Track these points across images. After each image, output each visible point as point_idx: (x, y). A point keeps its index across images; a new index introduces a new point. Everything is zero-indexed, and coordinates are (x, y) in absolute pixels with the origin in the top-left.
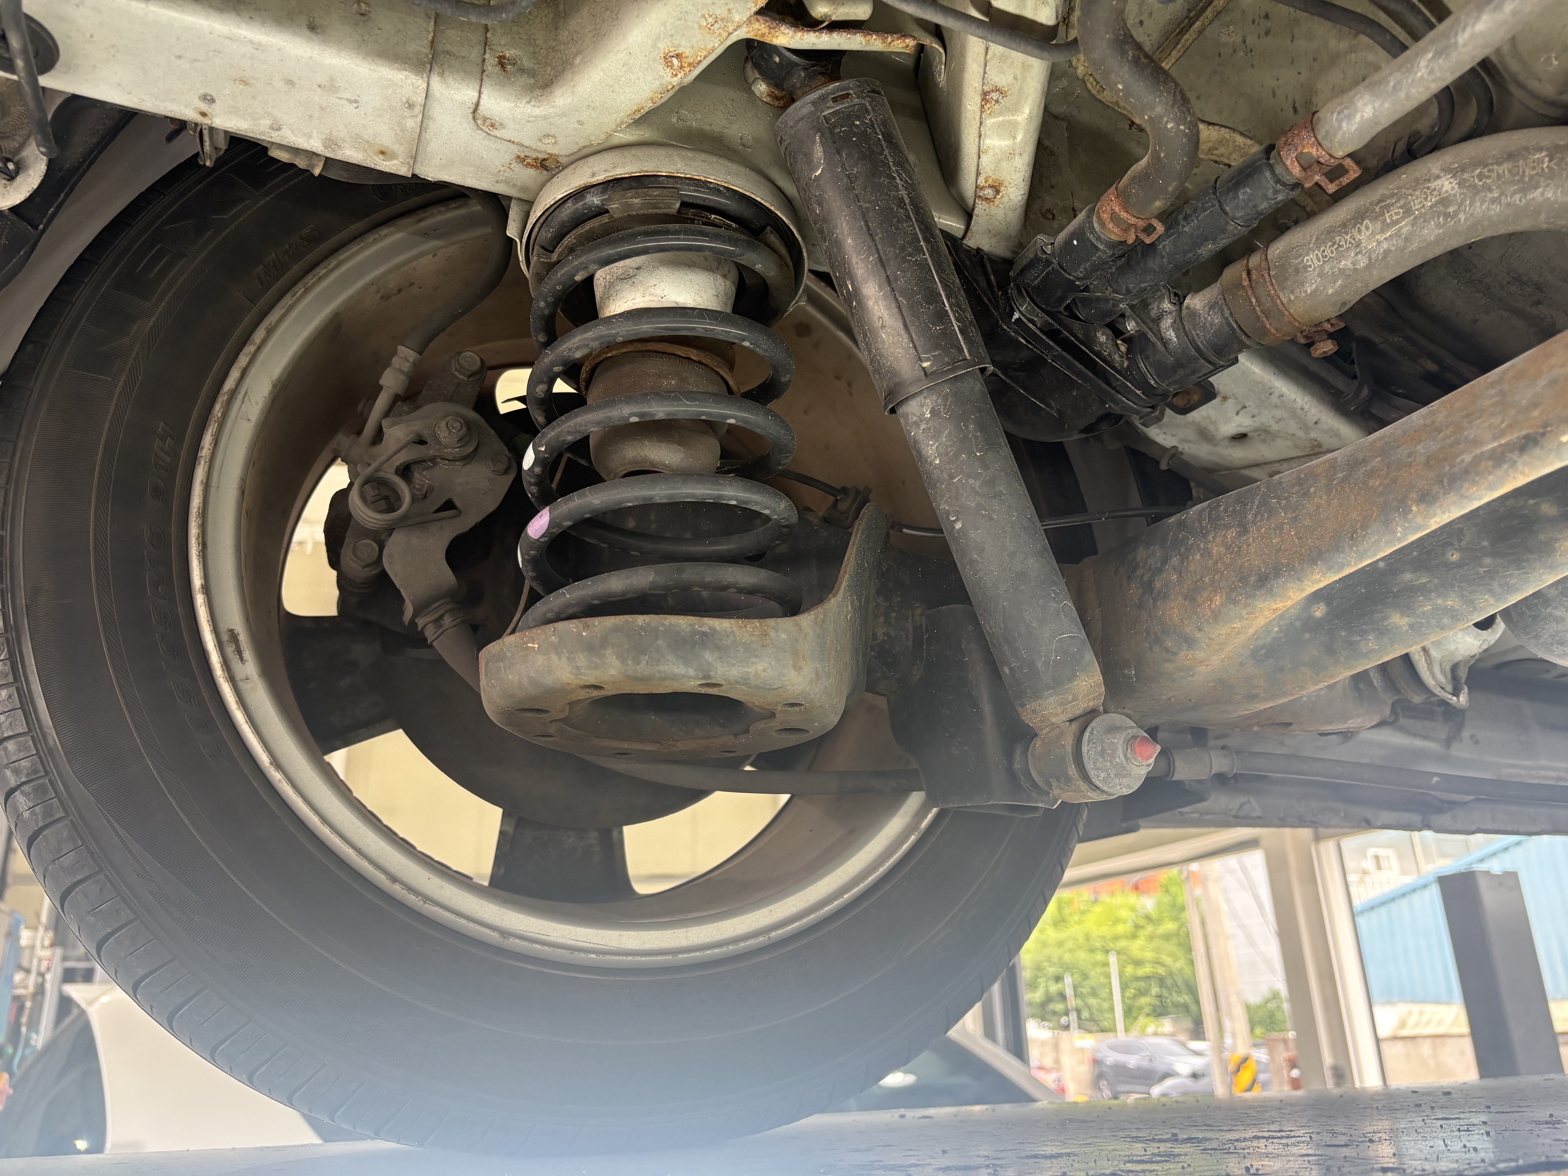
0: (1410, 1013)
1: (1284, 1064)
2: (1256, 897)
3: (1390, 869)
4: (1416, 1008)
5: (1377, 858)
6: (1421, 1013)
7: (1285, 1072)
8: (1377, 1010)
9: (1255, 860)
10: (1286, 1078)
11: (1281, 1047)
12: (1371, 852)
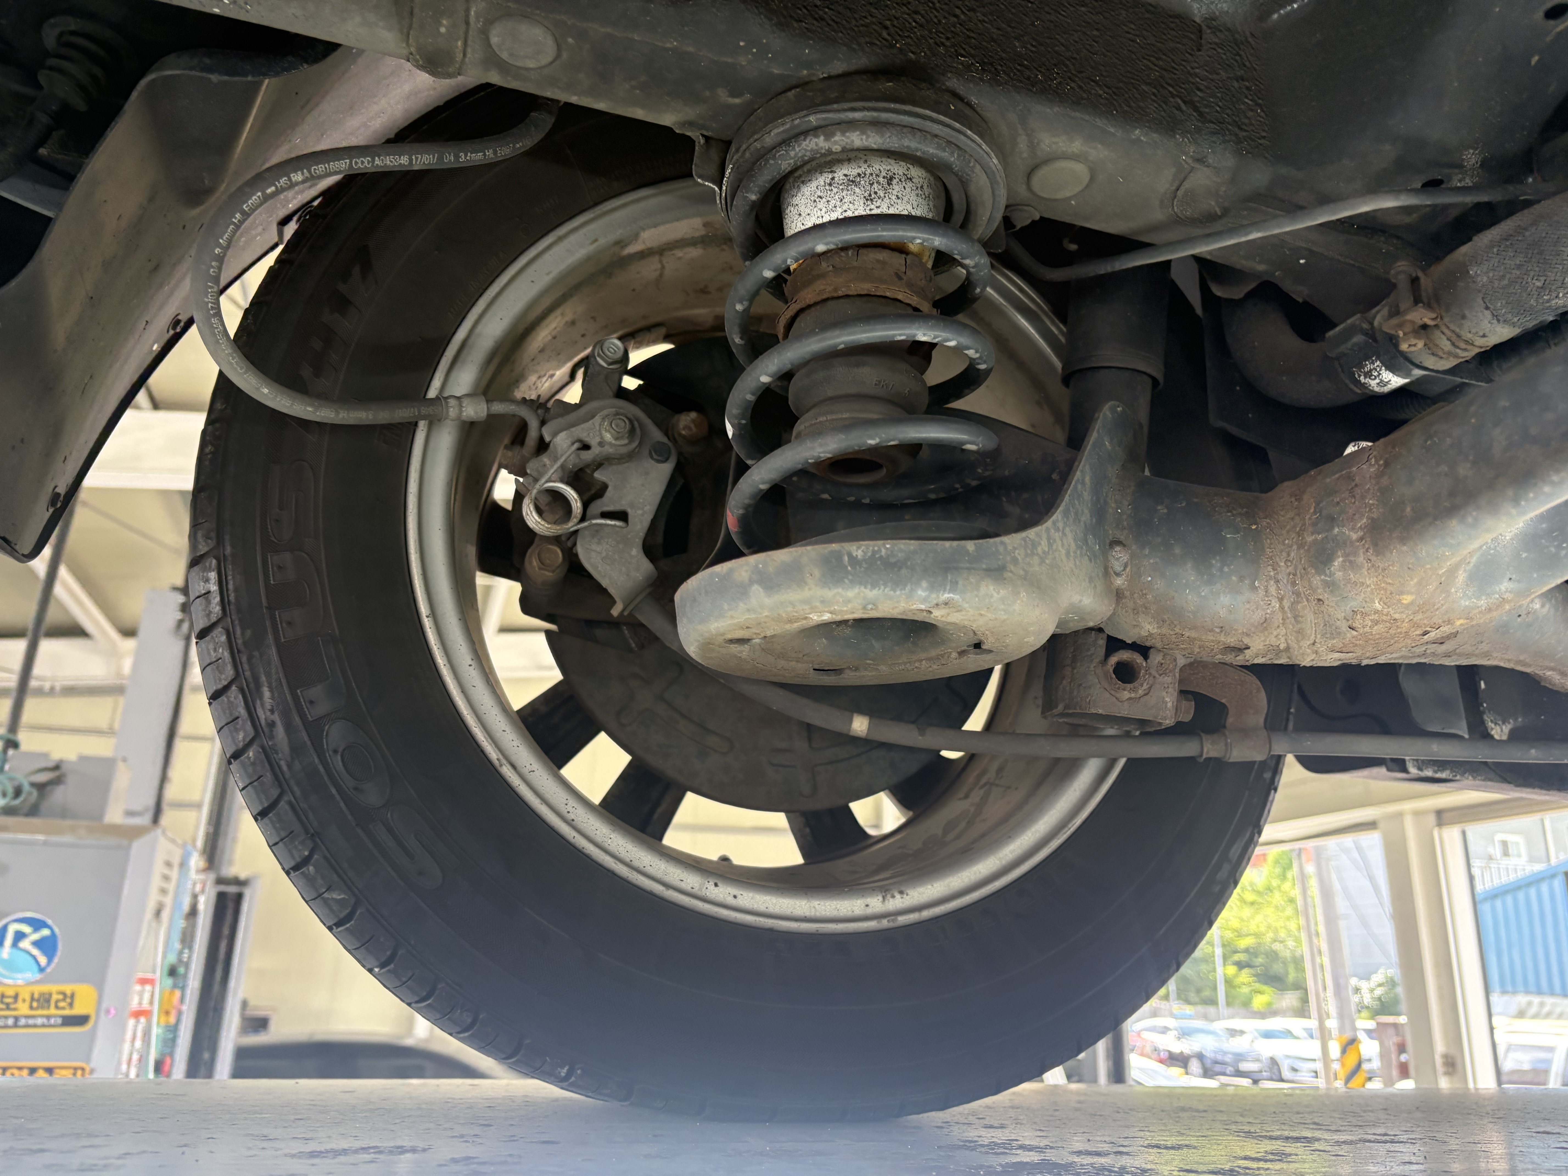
0: (1530, 1004)
1: (1393, 1049)
2: (1371, 878)
3: (1519, 856)
4: (1536, 1000)
5: (1504, 844)
6: (1542, 1004)
7: (1394, 1056)
8: (1495, 998)
9: (1372, 841)
10: (1394, 1062)
11: (1391, 1031)
12: (1499, 837)
